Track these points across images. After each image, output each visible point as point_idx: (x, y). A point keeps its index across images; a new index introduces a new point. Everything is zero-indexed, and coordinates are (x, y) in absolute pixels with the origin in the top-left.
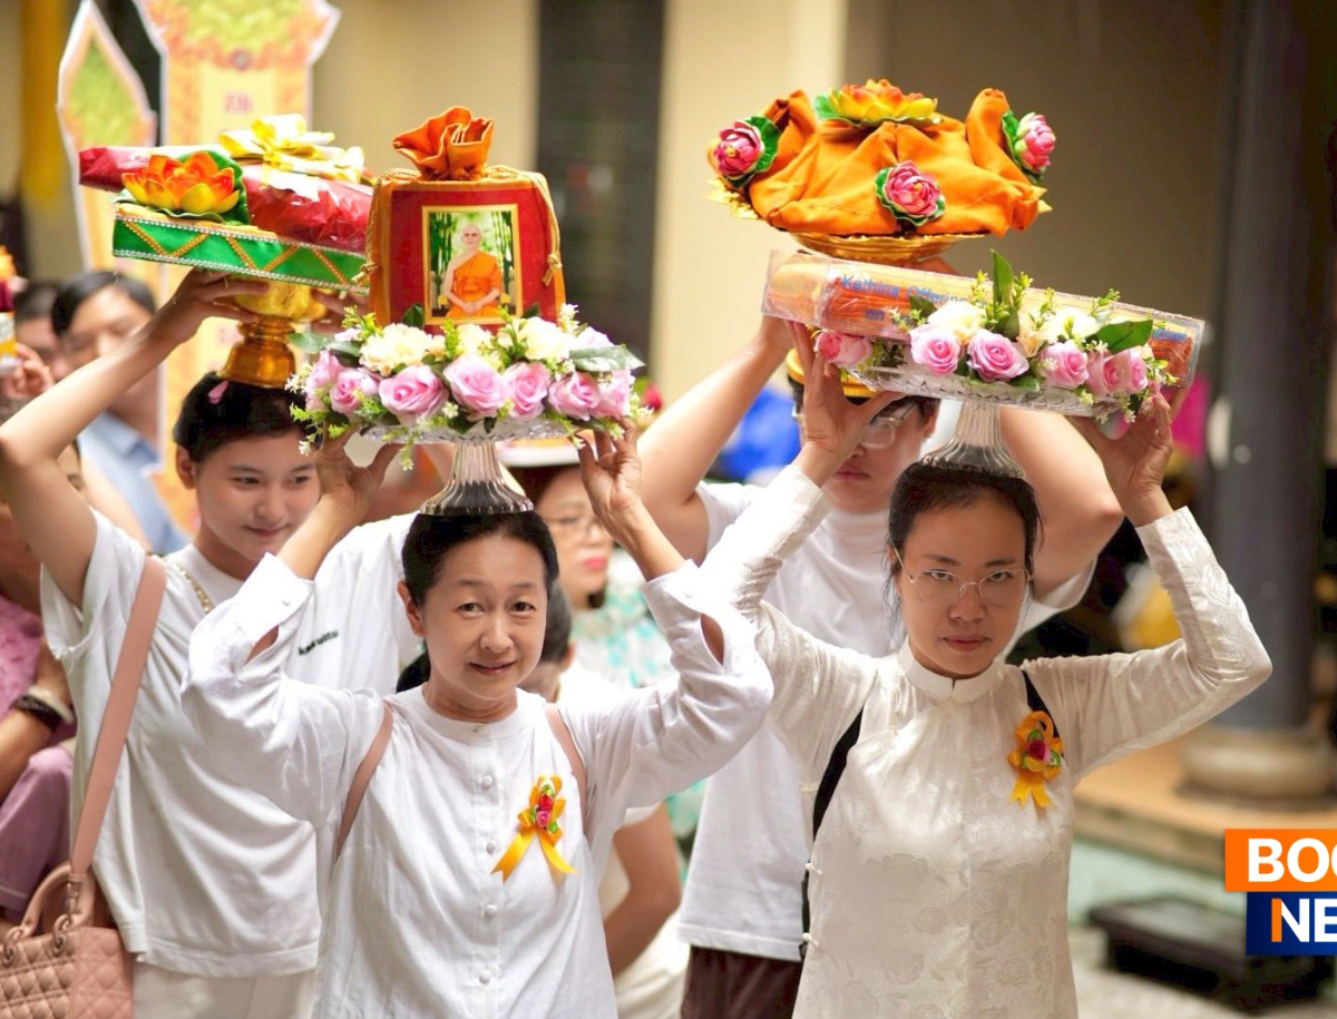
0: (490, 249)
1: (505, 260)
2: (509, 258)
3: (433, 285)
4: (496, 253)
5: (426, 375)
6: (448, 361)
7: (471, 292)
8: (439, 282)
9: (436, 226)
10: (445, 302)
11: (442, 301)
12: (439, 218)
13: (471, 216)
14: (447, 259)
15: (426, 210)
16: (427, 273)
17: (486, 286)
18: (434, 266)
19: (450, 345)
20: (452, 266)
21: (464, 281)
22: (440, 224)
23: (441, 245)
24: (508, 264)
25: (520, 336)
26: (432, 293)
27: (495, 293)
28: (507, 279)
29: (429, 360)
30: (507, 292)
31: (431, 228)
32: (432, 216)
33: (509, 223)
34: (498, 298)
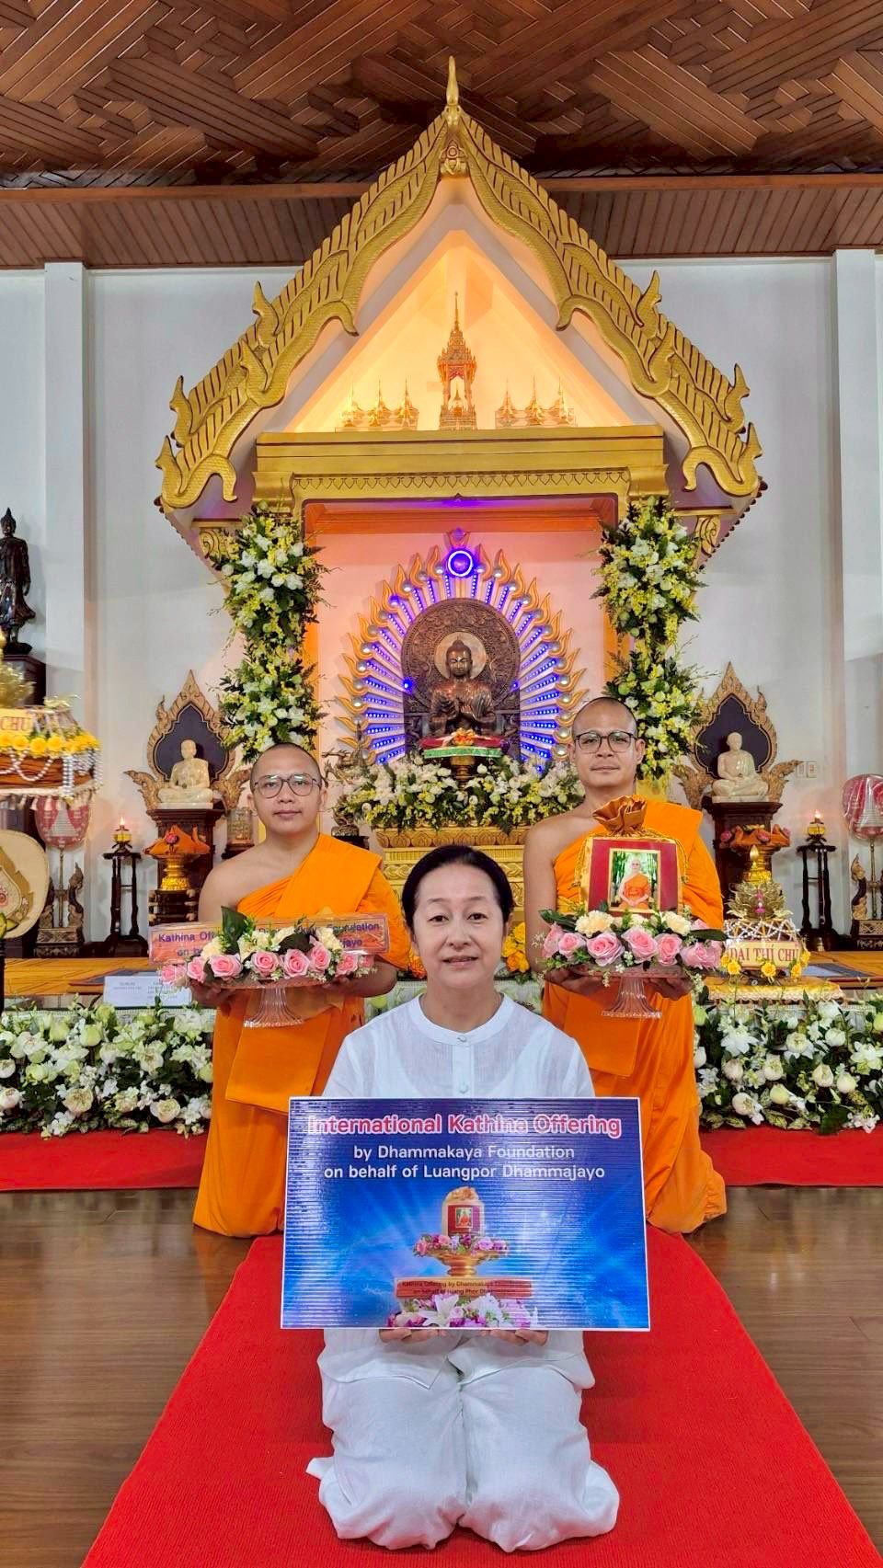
0: (645, 873)
1: (653, 880)
2: (655, 878)
3: (613, 890)
4: (648, 875)
5: (612, 937)
6: (624, 931)
7: (633, 895)
8: (616, 888)
9: (617, 859)
10: (619, 899)
11: (617, 899)
12: (618, 855)
13: (637, 854)
14: (622, 877)
15: (612, 851)
16: (611, 884)
17: (642, 892)
18: (614, 880)
19: (626, 923)
20: (624, 880)
21: (630, 888)
22: (619, 858)
23: (619, 869)
24: (654, 882)
25: (663, 920)
26: (612, 895)
27: (646, 896)
28: (653, 890)
29: (614, 928)
30: (652, 896)
31: (614, 861)
32: (615, 853)
33: (656, 860)
34: (647, 900)
